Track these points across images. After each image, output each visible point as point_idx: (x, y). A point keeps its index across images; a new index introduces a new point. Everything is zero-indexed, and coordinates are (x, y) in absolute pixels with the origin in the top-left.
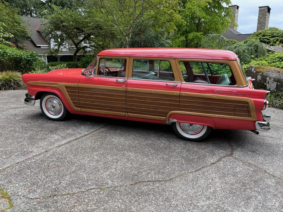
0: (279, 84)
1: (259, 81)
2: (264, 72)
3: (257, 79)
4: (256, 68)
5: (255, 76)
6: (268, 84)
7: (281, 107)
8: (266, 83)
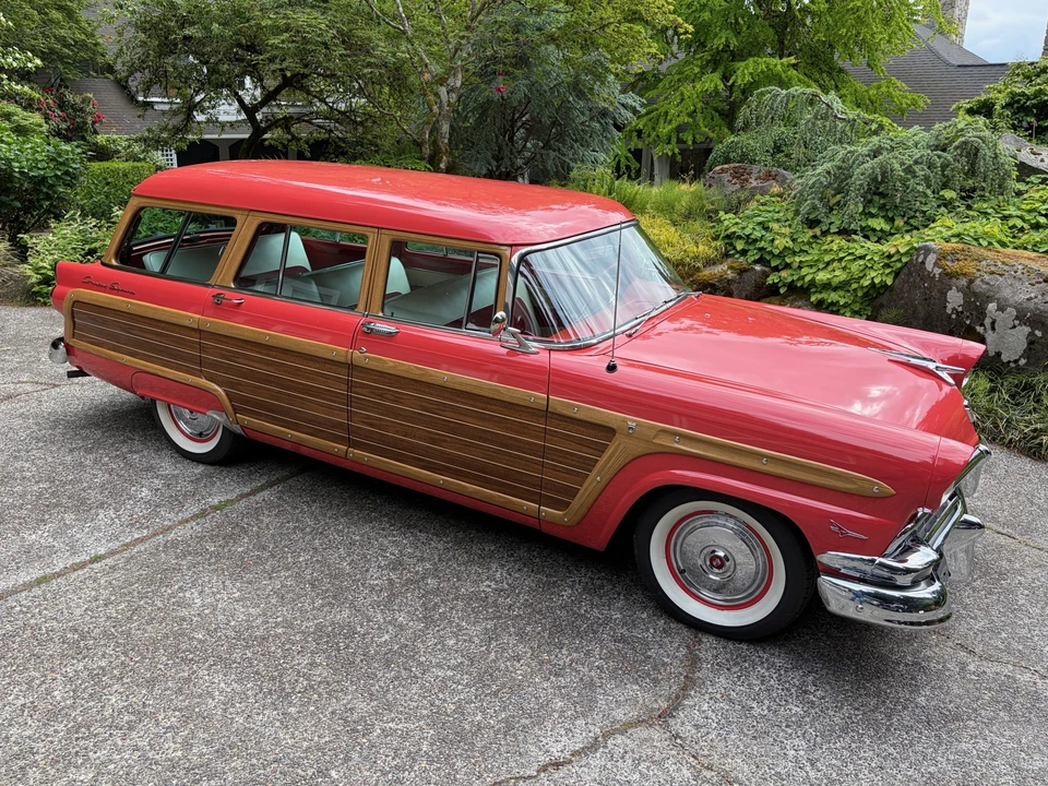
0: (1038, 333)
1: (954, 316)
2: (978, 274)
3: (945, 307)
4: (943, 256)
5: (939, 291)
6: (990, 332)
7: (1030, 448)
8: (982, 325)
